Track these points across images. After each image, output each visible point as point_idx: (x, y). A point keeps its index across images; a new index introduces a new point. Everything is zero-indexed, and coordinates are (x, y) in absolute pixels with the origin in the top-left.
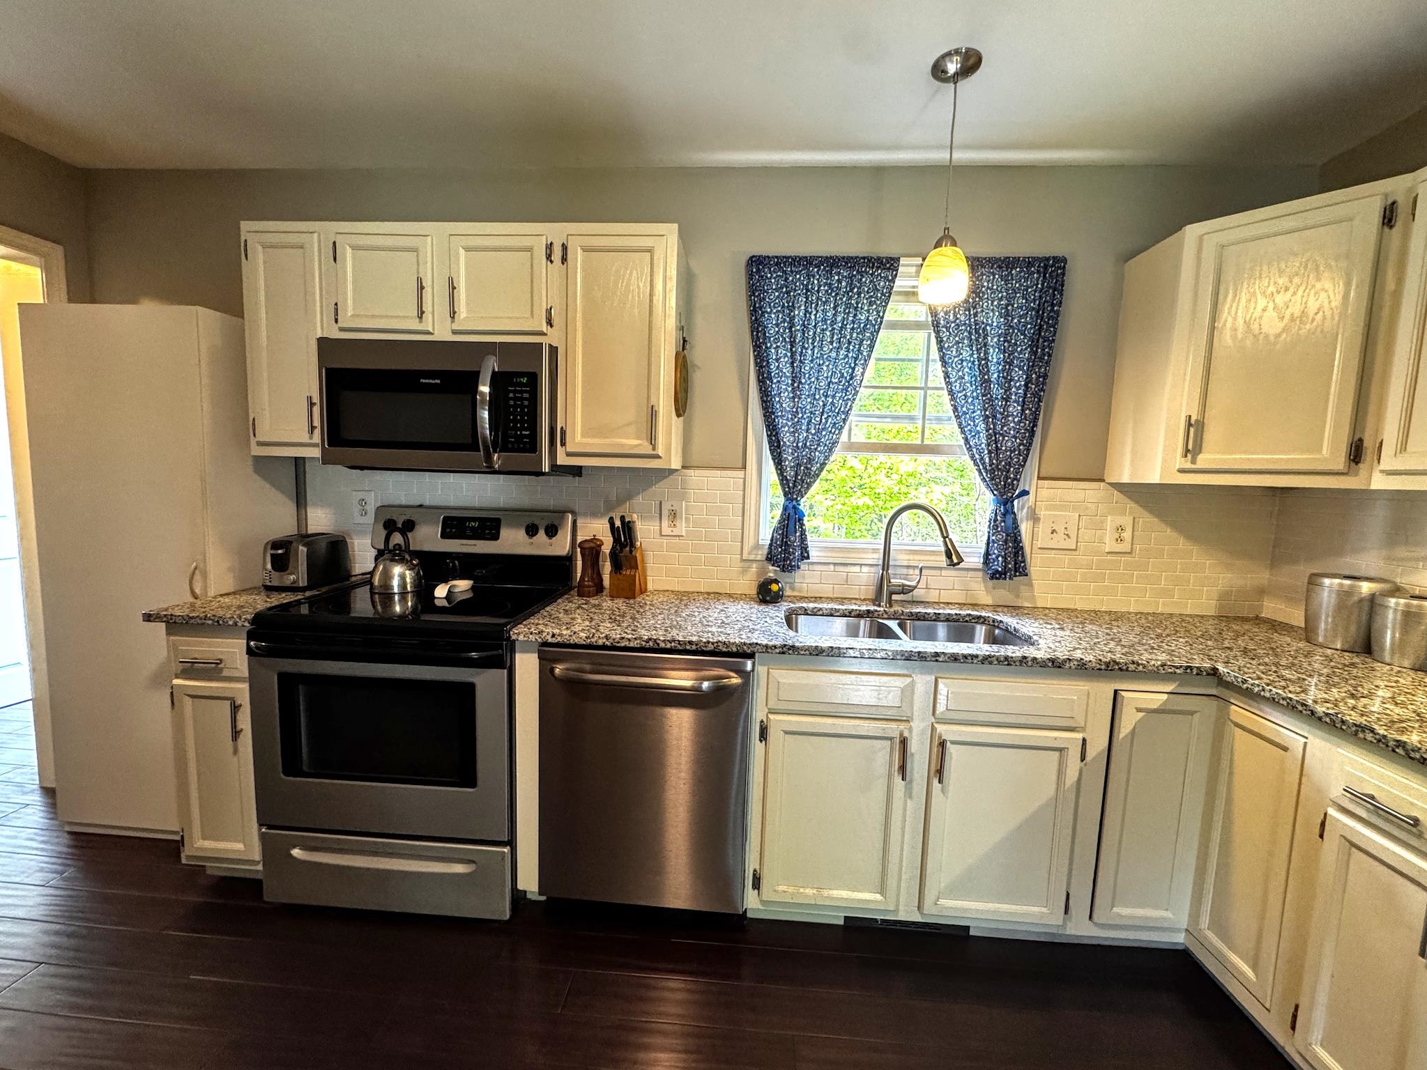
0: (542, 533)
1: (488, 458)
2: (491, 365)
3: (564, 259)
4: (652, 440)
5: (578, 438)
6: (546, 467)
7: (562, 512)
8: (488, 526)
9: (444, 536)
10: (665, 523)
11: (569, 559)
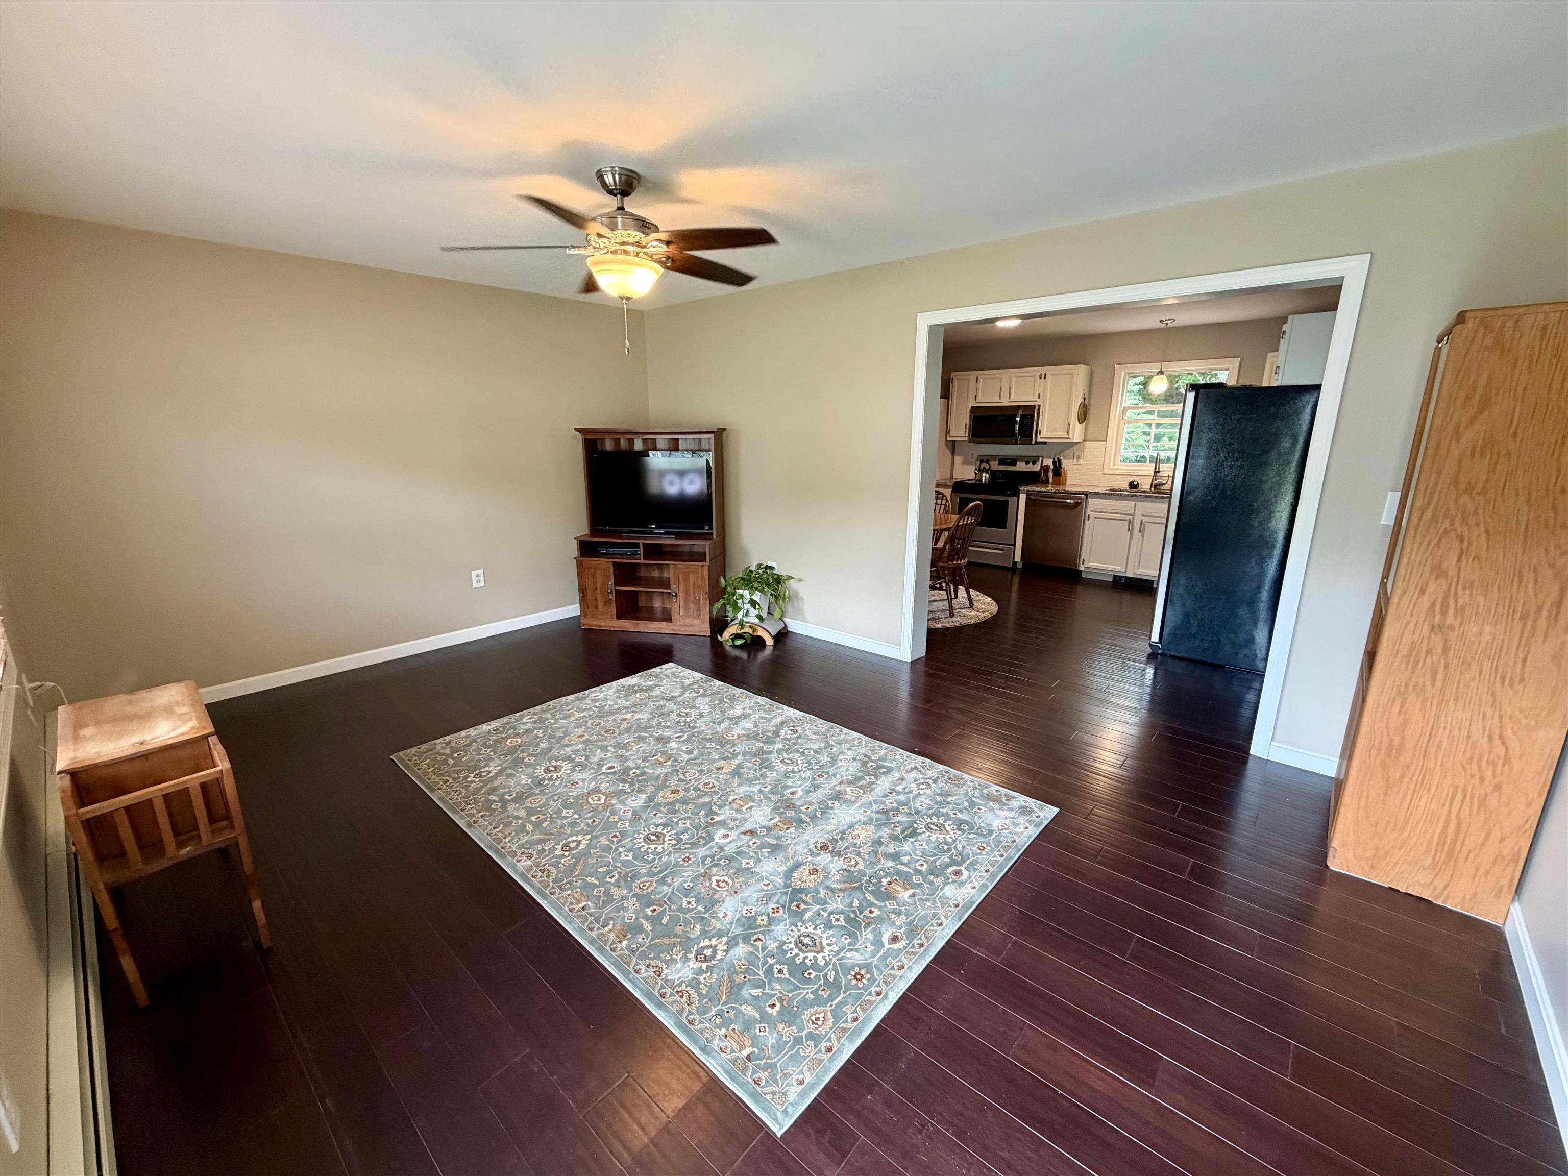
0: (1031, 464)
1: (1016, 439)
2: (1021, 412)
3: (1045, 378)
4: (1068, 434)
5: (1045, 433)
6: (1033, 443)
7: (1038, 457)
8: (1013, 462)
9: (999, 465)
10: (1075, 460)
11: (1039, 472)
